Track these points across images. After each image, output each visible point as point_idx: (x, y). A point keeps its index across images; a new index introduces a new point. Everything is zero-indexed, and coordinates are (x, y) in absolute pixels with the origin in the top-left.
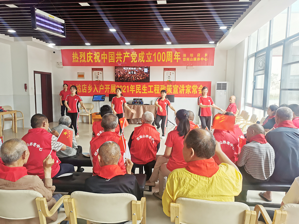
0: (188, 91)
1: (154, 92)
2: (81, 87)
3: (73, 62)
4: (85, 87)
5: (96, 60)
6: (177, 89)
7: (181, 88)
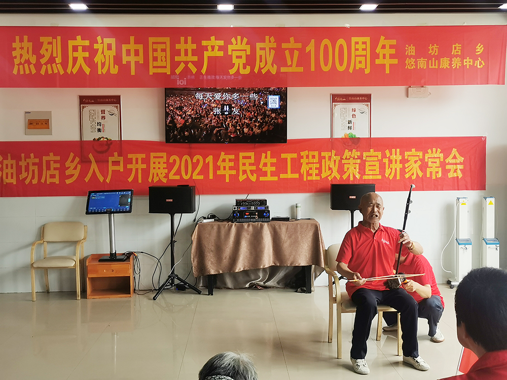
0: (414, 169)
1: (301, 176)
2: (40, 165)
3: (15, 72)
4: (55, 162)
5: (103, 65)
6: (377, 164)
7: (390, 161)
